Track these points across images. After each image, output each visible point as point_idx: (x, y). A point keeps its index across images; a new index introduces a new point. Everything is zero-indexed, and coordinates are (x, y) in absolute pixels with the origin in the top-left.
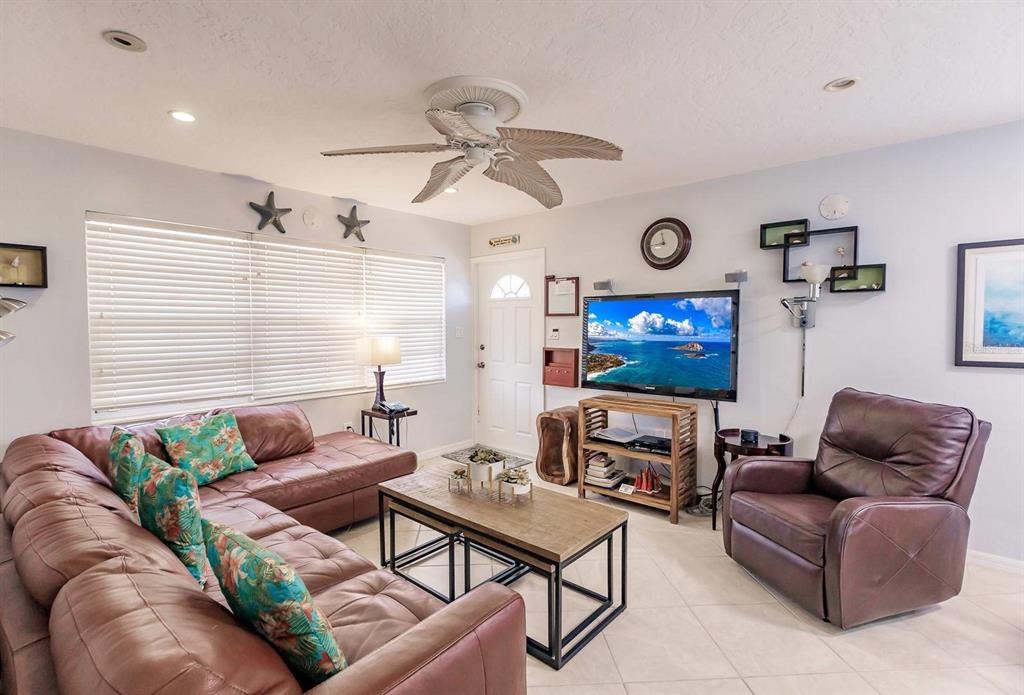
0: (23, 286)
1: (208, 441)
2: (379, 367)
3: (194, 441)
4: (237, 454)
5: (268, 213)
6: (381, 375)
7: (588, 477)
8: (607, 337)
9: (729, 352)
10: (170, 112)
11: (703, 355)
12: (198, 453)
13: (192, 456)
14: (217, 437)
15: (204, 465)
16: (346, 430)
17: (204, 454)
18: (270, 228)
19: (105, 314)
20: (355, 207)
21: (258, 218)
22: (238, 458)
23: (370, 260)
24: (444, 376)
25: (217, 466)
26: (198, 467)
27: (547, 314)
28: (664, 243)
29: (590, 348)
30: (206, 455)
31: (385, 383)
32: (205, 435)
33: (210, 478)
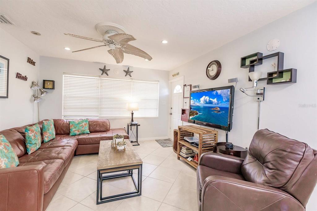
0: (50, 89)
1: (79, 125)
2: (132, 111)
3: (76, 125)
4: (85, 129)
5: (104, 71)
6: (132, 114)
7: (181, 153)
8: (195, 105)
9: (229, 111)
10: (64, 48)
11: (220, 112)
12: (75, 128)
13: (74, 128)
14: (81, 125)
15: (76, 131)
16: (124, 128)
17: (77, 128)
18: (105, 74)
19: (66, 95)
20: (129, 68)
21: (102, 72)
22: (85, 130)
23: (134, 82)
24: (158, 116)
25: (79, 131)
26: (74, 131)
27: (184, 97)
28: (213, 70)
29: (191, 108)
30: (77, 129)
31: (133, 116)
32: (79, 124)
33: (77, 134)
